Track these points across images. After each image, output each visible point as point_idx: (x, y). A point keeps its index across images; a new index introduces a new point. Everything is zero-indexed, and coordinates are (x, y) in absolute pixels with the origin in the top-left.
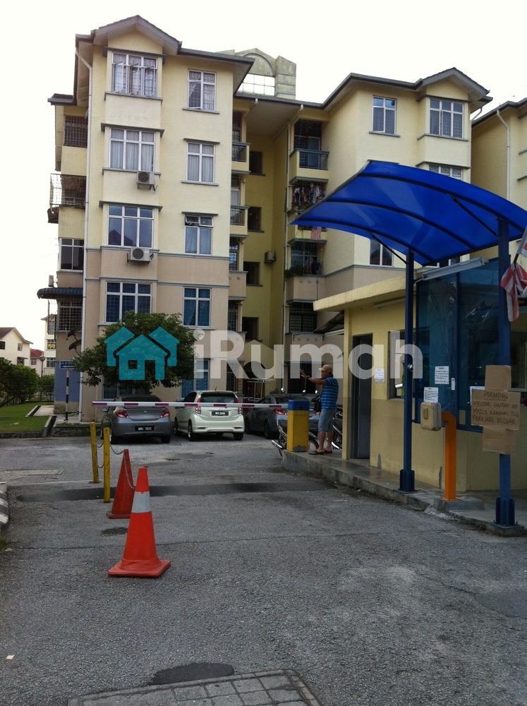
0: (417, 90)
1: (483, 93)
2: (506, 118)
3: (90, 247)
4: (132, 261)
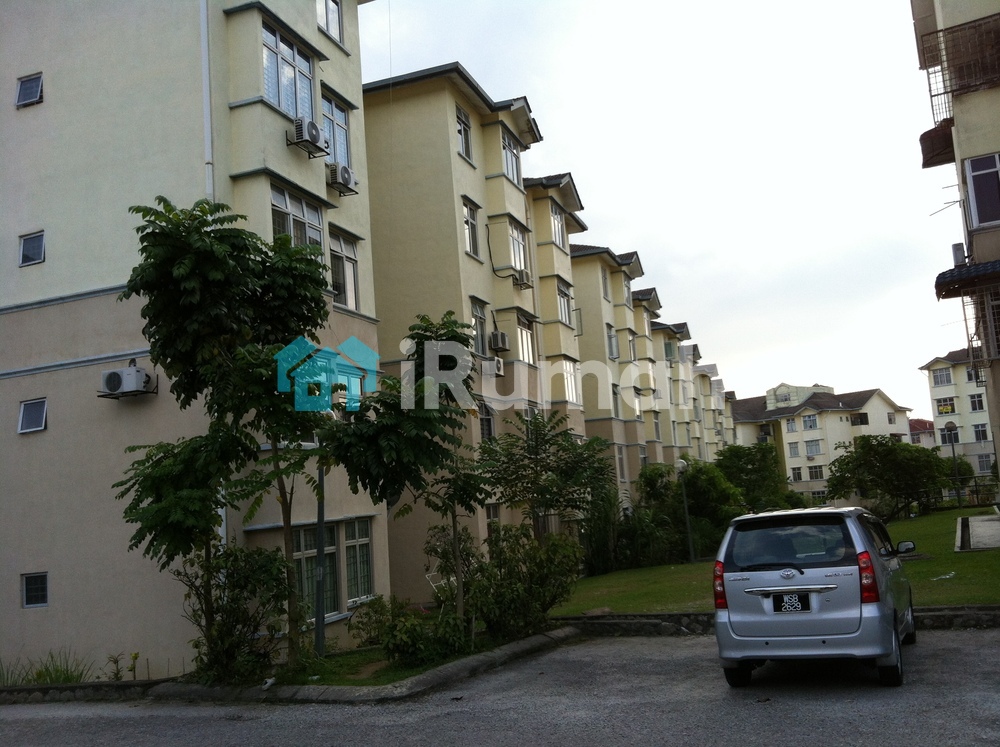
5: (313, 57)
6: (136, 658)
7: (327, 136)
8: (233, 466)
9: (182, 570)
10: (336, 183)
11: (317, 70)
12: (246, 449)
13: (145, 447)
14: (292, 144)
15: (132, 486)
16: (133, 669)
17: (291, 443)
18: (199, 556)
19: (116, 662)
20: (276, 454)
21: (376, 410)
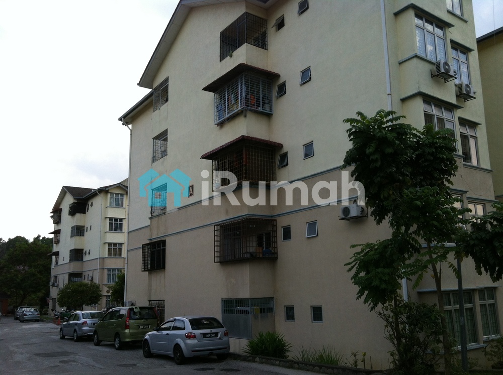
5: (444, 27)
6: (365, 355)
7: (456, 68)
8: (406, 256)
9: (382, 312)
10: (462, 94)
11: (448, 33)
12: (413, 247)
13: (360, 245)
14: (434, 76)
15: (355, 265)
16: (363, 361)
17: (438, 243)
18: (391, 305)
19: (355, 356)
20: (430, 250)
21: (491, 224)
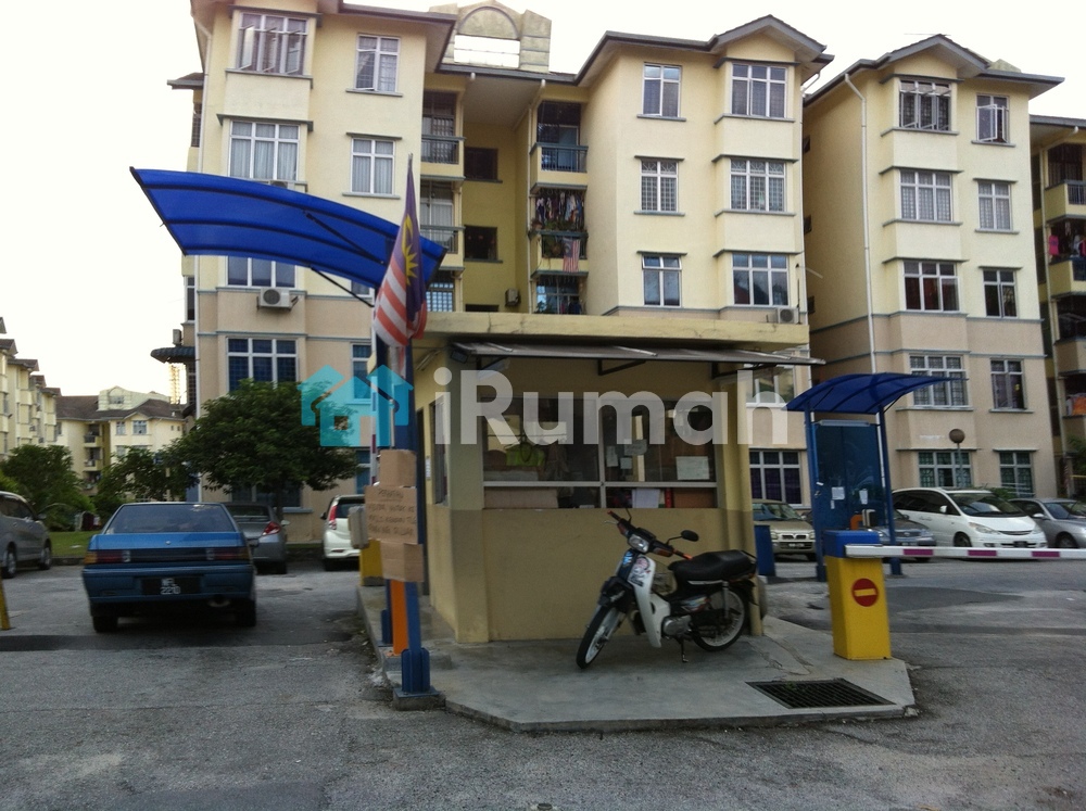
0: (712, 52)
1: (817, 50)
2: (860, 84)
3: (203, 288)
4: (263, 307)
